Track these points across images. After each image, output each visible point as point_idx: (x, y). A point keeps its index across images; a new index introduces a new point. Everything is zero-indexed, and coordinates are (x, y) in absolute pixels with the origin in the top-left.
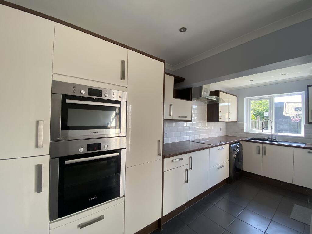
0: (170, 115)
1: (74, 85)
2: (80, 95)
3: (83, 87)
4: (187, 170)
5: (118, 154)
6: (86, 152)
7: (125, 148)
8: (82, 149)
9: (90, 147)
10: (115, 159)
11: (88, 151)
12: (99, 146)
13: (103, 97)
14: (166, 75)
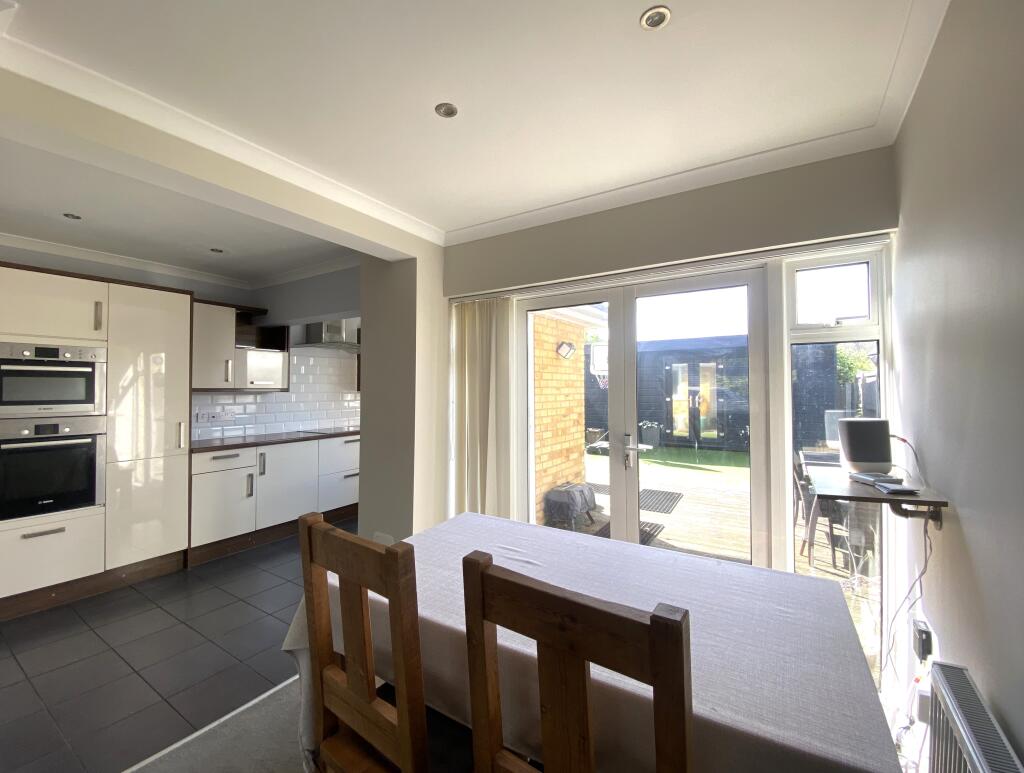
0: (227, 380)
1: (12, 345)
2: (21, 358)
3: (26, 346)
4: (251, 476)
5: (89, 440)
6: (33, 436)
7: (105, 434)
8: (26, 432)
9: (38, 429)
10: (85, 449)
11: (36, 434)
12: (55, 428)
13: (61, 358)
14: (195, 304)
